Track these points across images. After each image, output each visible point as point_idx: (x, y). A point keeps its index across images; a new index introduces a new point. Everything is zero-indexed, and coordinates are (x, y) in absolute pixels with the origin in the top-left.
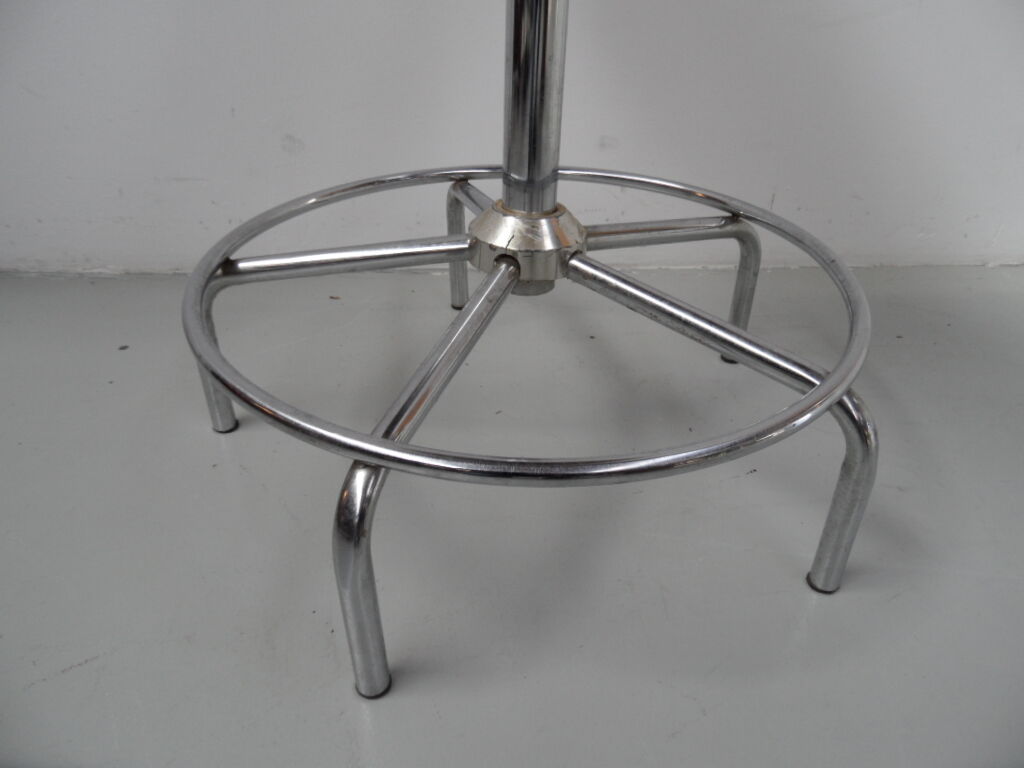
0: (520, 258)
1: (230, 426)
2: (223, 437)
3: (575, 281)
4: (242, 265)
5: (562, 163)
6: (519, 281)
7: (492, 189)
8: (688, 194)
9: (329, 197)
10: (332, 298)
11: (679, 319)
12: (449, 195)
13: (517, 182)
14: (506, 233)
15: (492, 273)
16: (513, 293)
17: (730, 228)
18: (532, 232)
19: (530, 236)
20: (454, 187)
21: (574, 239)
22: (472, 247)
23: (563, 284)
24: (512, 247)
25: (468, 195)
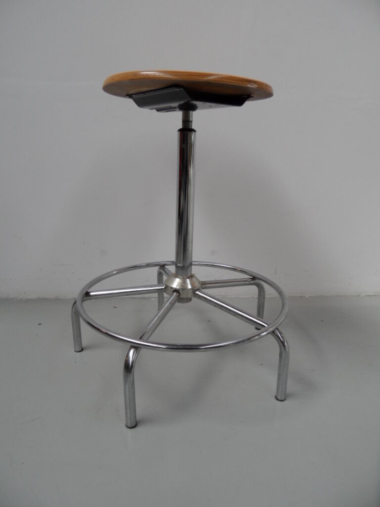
0: (180, 291)
1: (81, 349)
2: (78, 354)
3: (198, 298)
4: (91, 294)
5: (193, 260)
6: (180, 298)
7: (172, 269)
8: (242, 271)
9: (120, 271)
10: (114, 307)
11: (228, 309)
12: (158, 271)
13: (180, 267)
14: (176, 283)
15: (171, 295)
16: (178, 302)
17: (252, 282)
18: (184, 283)
19: (183, 284)
20: (160, 268)
21: (197, 285)
22: (165, 288)
23: (194, 299)
24: (178, 288)
25: (164, 270)
